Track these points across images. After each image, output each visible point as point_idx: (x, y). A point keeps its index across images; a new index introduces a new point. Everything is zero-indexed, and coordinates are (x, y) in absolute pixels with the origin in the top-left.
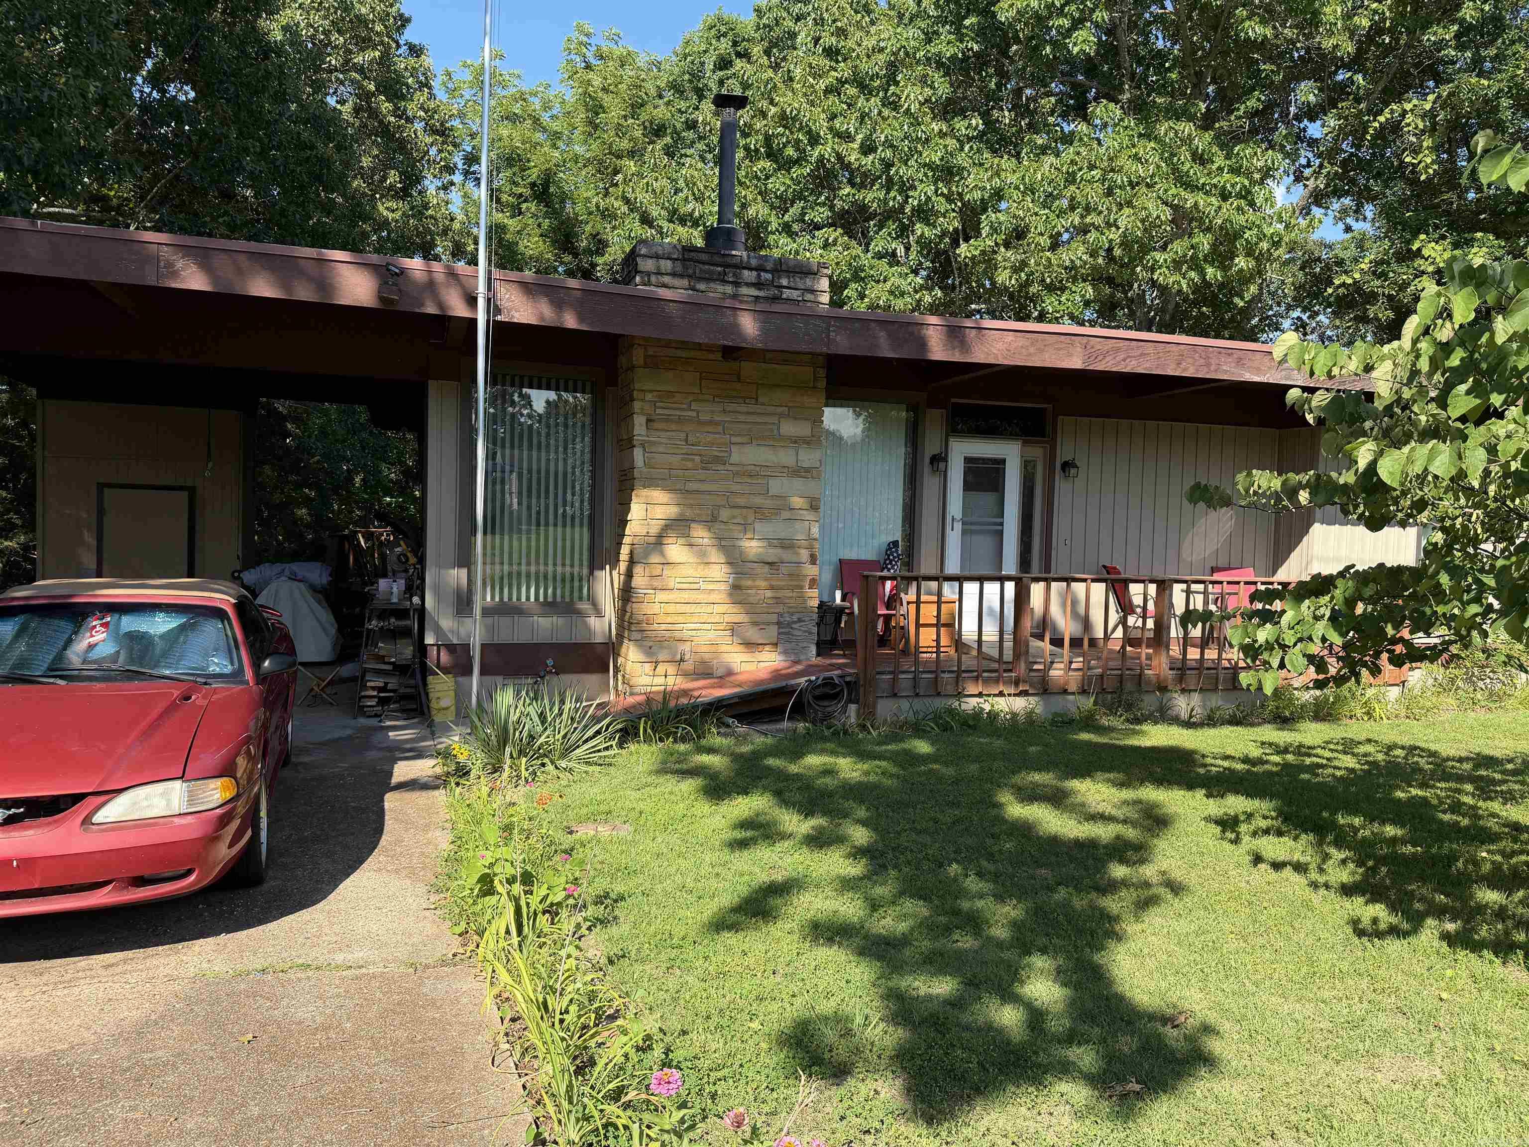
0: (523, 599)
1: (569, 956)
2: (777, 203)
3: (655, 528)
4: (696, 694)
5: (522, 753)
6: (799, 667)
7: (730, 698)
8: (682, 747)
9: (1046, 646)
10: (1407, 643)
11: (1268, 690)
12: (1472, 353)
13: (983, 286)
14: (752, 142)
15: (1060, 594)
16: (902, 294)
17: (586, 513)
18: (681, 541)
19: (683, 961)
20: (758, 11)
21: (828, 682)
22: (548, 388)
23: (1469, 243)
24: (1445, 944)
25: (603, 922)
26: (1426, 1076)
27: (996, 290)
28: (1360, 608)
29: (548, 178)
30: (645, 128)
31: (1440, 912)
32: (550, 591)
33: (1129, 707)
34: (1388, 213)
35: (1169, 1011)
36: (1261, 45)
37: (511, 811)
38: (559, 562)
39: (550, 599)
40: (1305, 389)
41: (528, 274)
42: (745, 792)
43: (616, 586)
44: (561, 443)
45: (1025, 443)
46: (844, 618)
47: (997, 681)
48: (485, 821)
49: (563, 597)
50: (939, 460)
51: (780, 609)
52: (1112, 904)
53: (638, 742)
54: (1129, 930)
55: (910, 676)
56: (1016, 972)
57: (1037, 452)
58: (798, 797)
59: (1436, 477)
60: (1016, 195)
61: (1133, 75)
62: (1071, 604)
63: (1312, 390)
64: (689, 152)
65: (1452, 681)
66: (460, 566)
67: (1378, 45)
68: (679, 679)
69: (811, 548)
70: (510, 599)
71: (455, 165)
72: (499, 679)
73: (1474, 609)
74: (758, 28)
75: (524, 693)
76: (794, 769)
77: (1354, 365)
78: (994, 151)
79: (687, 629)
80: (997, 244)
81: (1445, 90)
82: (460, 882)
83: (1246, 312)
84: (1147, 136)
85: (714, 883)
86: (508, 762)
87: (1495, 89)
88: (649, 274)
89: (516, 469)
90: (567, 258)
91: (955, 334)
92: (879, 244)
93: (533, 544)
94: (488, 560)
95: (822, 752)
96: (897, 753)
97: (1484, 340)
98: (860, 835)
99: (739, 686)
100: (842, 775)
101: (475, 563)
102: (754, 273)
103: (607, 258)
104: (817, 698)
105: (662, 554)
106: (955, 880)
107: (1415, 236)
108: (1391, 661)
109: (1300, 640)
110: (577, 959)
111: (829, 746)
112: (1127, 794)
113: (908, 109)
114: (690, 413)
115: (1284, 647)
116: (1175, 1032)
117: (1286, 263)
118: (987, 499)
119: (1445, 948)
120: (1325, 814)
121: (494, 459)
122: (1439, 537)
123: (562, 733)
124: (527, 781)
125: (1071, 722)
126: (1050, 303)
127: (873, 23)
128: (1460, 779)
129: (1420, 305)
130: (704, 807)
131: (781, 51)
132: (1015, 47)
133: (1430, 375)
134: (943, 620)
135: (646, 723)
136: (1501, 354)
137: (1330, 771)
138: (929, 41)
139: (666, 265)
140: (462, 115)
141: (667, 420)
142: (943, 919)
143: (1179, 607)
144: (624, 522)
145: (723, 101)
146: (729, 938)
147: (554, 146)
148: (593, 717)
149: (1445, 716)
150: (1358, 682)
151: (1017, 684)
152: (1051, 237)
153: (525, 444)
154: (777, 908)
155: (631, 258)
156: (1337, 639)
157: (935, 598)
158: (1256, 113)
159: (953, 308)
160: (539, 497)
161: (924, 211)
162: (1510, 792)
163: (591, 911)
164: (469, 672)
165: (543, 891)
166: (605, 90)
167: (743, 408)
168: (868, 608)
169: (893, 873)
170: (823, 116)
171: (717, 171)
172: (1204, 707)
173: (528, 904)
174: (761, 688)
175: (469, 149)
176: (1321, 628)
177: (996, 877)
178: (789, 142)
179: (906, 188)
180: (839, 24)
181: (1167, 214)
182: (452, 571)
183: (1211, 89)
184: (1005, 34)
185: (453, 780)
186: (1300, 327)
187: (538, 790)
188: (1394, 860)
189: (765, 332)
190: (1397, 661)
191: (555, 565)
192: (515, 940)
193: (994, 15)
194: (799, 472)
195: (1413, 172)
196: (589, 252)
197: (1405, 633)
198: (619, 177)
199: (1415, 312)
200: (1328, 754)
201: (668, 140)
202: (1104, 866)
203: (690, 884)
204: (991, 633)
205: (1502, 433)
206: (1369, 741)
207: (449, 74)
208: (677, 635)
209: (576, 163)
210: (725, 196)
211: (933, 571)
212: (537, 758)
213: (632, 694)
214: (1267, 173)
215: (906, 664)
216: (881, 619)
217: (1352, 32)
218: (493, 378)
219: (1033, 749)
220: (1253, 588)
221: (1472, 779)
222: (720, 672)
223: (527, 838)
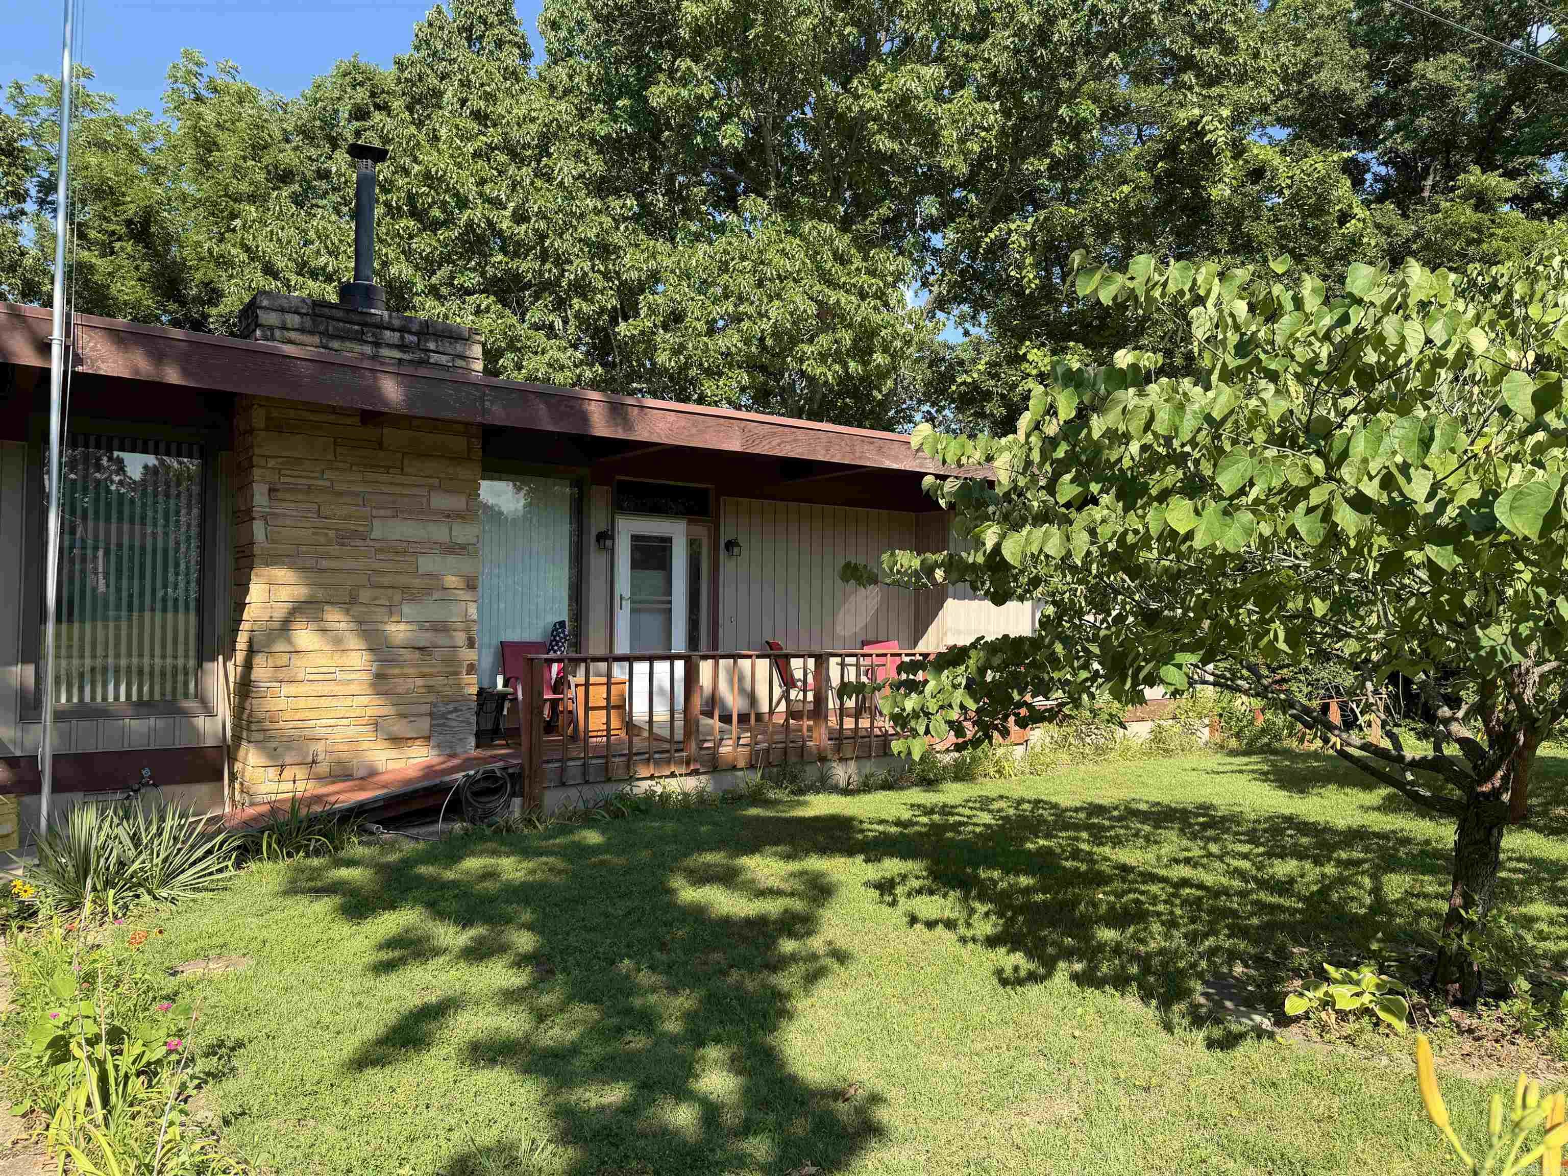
0: (111, 699)
1: (171, 1124)
2: (423, 264)
3: (280, 612)
4: (332, 799)
5: (109, 884)
6: (456, 762)
7: (375, 800)
8: (315, 862)
9: (715, 723)
10: (1029, 706)
11: (916, 757)
12: (1074, 446)
13: (644, 365)
14: (393, 198)
15: (728, 671)
16: (562, 368)
17: (193, 596)
18: (314, 626)
19: (318, 1109)
20: (399, 63)
21: (489, 776)
22: (145, 451)
23: (1064, 350)
24: (1074, 984)
25: (215, 1076)
26: (1065, 1114)
27: (656, 371)
28: (989, 676)
29: (148, 216)
30: (269, 172)
31: (1068, 954)
32: (146, 689)
33: (794, 779)
34: (1000, 322)
35: (840, 1085)
36: (889, 158)
37: (95, 955)
38: (158, 651)
39: (146, 697)
40: (937, 476)
41: (121, 321)
42: (392, 906)
43: (231, 679)
44: (160, 515)
45: (690, 522)
46: (507, 705)
47: (668, 762)
48: (58, 971)
49: (163, 694)
50: (606, 538)
51: (432, 698)
52: (783, 981)
53: (260, 860)
54: (799, 1006)
55: (579, 763)
56: (691, 1067)
57: (701, 531)
58: (455, 905)
59: (1047, 556)
60: (672, 279)
61: (778, 175)
62: (736, 678)
63: (944, 478)
64: (321, 202)
65: (1066, 738)
66: (24, 662)
67: (987, 170)
68: (311, 784)
69: (468, 630)
70: (93, 698)
71: (27, 191)
72: (78, 797)
73: (1084, 674)
74: (399, 81)
75: (110, 812)
76: (450, 875)
77: (978, 455)
78: (649, 234)
79: (320, 725)
80: (655, 326)
81: (1042, 215)
82: (23, 1051)
83: (883, 405)
84: (793, 233)
85: (355, 1014)
86: (90, 897)
87: (1081, 217)
88: (271, 328)
89: (101, 545)
90: (173, 306)
91: (617, 411)
92: (535, 314)
93: (124, 633)
94: (63, 652)
95: (480, 854)
96: (565, 847)
97: (1083, 435)
98: (525, 941)
99: (384, 787)
100: (504, 877)
101: (45, 657)
102: (397, 334)
103: (222, 309)
104: (476, 794)
105: (289, 641)
106: (627, 977)
107: (1022, 342)
108: (1017, 723)
109: (942, 707)
110: (182, 1124)
111: (490, 845)
112: (794, 866)
113: (562, 183)
114: (320, 483)
115: (927, 715)
116: (846, 1106)
117: (917, 361)
118: (654, 577)
119: (1075, 988)
120: (969, 870)
121: (73, 532)
122: (1051, 610)
123: (162, 856)
124: (115, 916)
125: (741, 797)
126: (708, 387)
127: (522, 91)
128: (1077, 827)
129: (1031, 403)
130: (343, 928)
131: (425, 108)
132: (667, 133)
133: (1041, 465)
134: (614, 701)
135: (270, 836)
136: (1097, 448)
137: (970, 828)
138: (583, 117)
139: (293, 320)
140: (36, 136)
141: (294, 489)
142: (615, 1020)
143: (835, 681)
144: (241, 606)
145: (358, 152)
146: (374, 1075)
147: (156, 182)
148: (202, 834)
149: (1061, 770)
150: (991, 743)
151: (688, 764)
152: (707, 322)
153: (114, 516)
154: (430, 1034)
155: (250, 311)
156: (972, 705)
157: (604, 680)
158: (886, 221)
159: (614, 386)
160: (131, 578)
161: (580, 286)
162: (1117, 836)
163: (202, 1065)
164: (36, 790)
165: (137, 1049)
166: (218, 125)
167: (384, 477)
168: (533, 693)
169: (560, 977)
170: (472, 180)
171: (353, 225)
172: (859, 774)
173: (116, 1067)
174: (411, 788)
175: (46, 175)
176: (959, 696)
177: (669, 969)
178: (434, 203)
179: (561, 261)
180: (488, 89)
181: (813, 309)
182: (14, 669)
183: (848, 194)
184: (658, 119)
185: (14, 924)
186: (930, 419)
187: (129, 926)
188: (1028, 908)
189: (410, 400)
190: (1022, 723)
191: (152, 656)
192: (99, 1112)
193: (646, 100)
194: (452, 548)
195: (1017, 285)
196: (197, 300)
197: (1028, 698)
198: (237, 223)
199: (1027, 409)
200: (967, 812)
201: (296, 187)
202: (774, 942)
203: (326, 1018)
204: (661, 713)
205: (1098, 517)
206: (1001, 797)
207: (19, 87)
208: (306, 732)
209: (184, 202)
210: (362, 253)
211: (601, 651)
212: (130, 888)
213: (252, 804)
214: (899, 277)
215: (575, 751)
216: (547, 705)
217: (966, 154)
218: (71, 439)
219: (704, 829)
220: (898, 660)
221: (1088, 827)
222: (362, 773)
223: (117, 986)
